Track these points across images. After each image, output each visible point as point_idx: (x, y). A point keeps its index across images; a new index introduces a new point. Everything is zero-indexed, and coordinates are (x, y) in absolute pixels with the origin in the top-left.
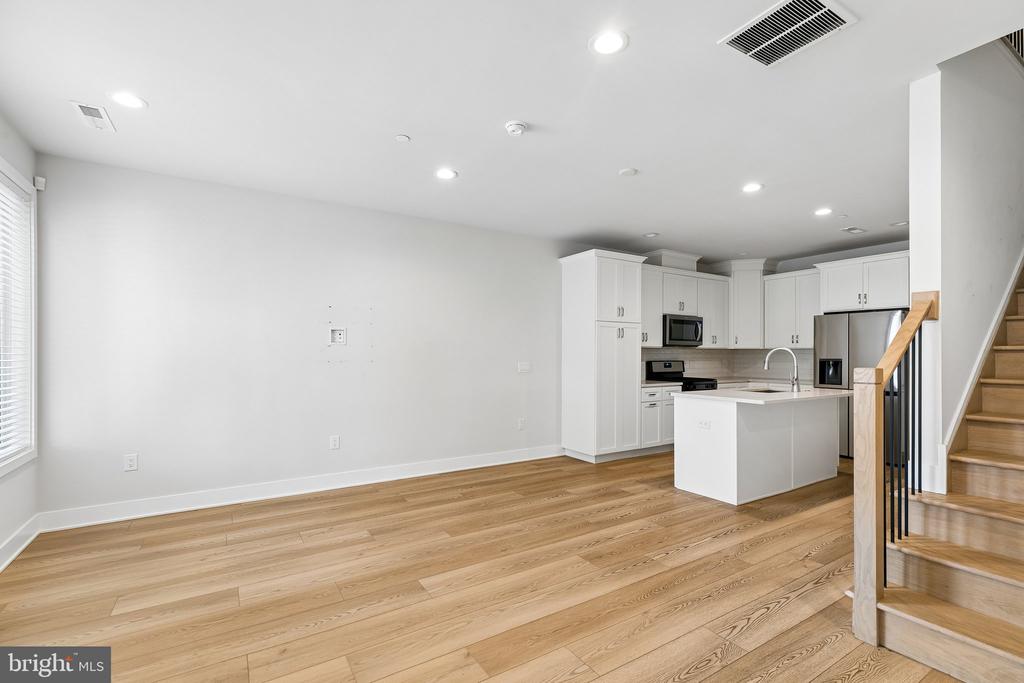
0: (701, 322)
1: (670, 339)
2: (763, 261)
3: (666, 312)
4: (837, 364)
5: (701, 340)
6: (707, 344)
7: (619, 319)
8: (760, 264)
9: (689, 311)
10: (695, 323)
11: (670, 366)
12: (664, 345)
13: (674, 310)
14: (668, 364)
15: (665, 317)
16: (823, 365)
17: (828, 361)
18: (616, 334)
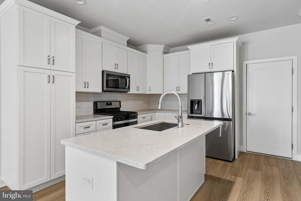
0: (129, 78)
1: (107, 87)
2: (163, 46)
3: (104, 69)
4: (199, 102)
5: (129, 88)
6: (133, 91)
7: (48, 67)
8: (161, 47)
9: (121, 70)
10: (125, 78)
11: (111, 104)
12: (103, 91)
13: (111, 68)
14: (109, 103)
15: (103, 72)
16: (192, 102)
17: (195, 100)
18: (46, 79)
